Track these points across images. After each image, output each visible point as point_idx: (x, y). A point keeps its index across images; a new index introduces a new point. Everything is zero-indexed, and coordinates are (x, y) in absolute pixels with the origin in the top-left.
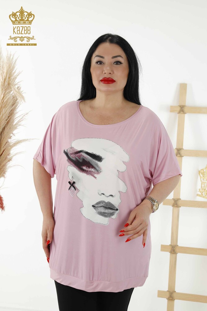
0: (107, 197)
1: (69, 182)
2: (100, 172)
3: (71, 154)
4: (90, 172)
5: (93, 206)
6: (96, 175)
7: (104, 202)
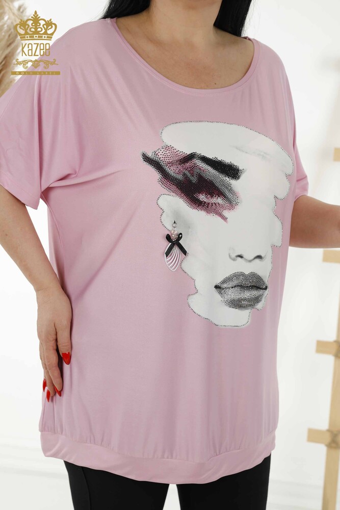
0: (250, 261)
1: (168, 238)
2: (237, 204)
3: (172, 164)
4: (214, 207)
5: (217, 287)
6: (226, 213)
7: (243, 274)
